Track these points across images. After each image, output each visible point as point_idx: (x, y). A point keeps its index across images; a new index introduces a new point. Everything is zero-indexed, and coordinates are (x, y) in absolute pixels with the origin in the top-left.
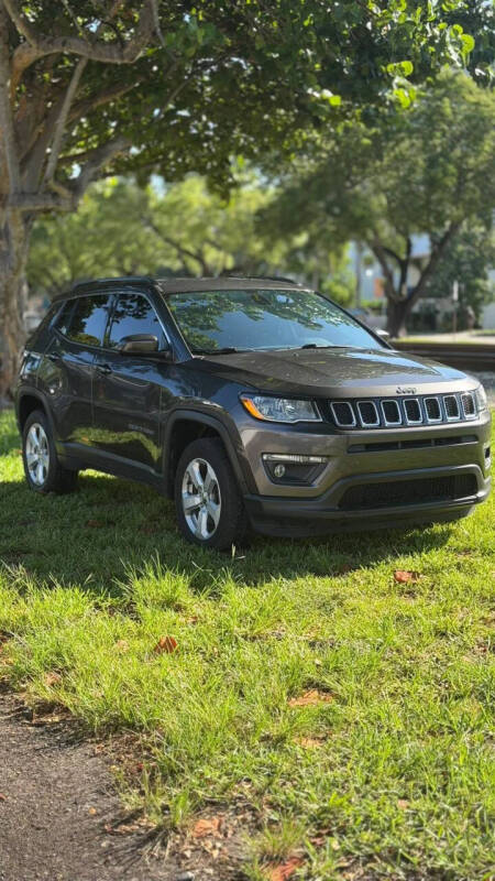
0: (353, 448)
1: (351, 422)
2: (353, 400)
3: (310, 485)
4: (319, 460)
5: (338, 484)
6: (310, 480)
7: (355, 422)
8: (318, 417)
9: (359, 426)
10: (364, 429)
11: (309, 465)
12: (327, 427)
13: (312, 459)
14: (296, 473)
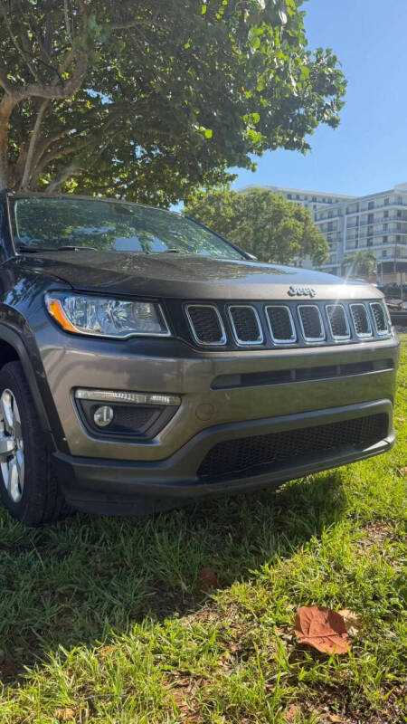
0: (221, 381)
1: (218, 337)
2: (222, 303)
3: (149, 441)
4: (166, 399)
5: (196, 440)
6: (150, 433)
7: (224, 337)
8: (164, 329)
9: (231, 346)
10: (240, 349)
11: (149, 408)
12: (180, 345)
13: (154, 398)
14: (128, 422)
